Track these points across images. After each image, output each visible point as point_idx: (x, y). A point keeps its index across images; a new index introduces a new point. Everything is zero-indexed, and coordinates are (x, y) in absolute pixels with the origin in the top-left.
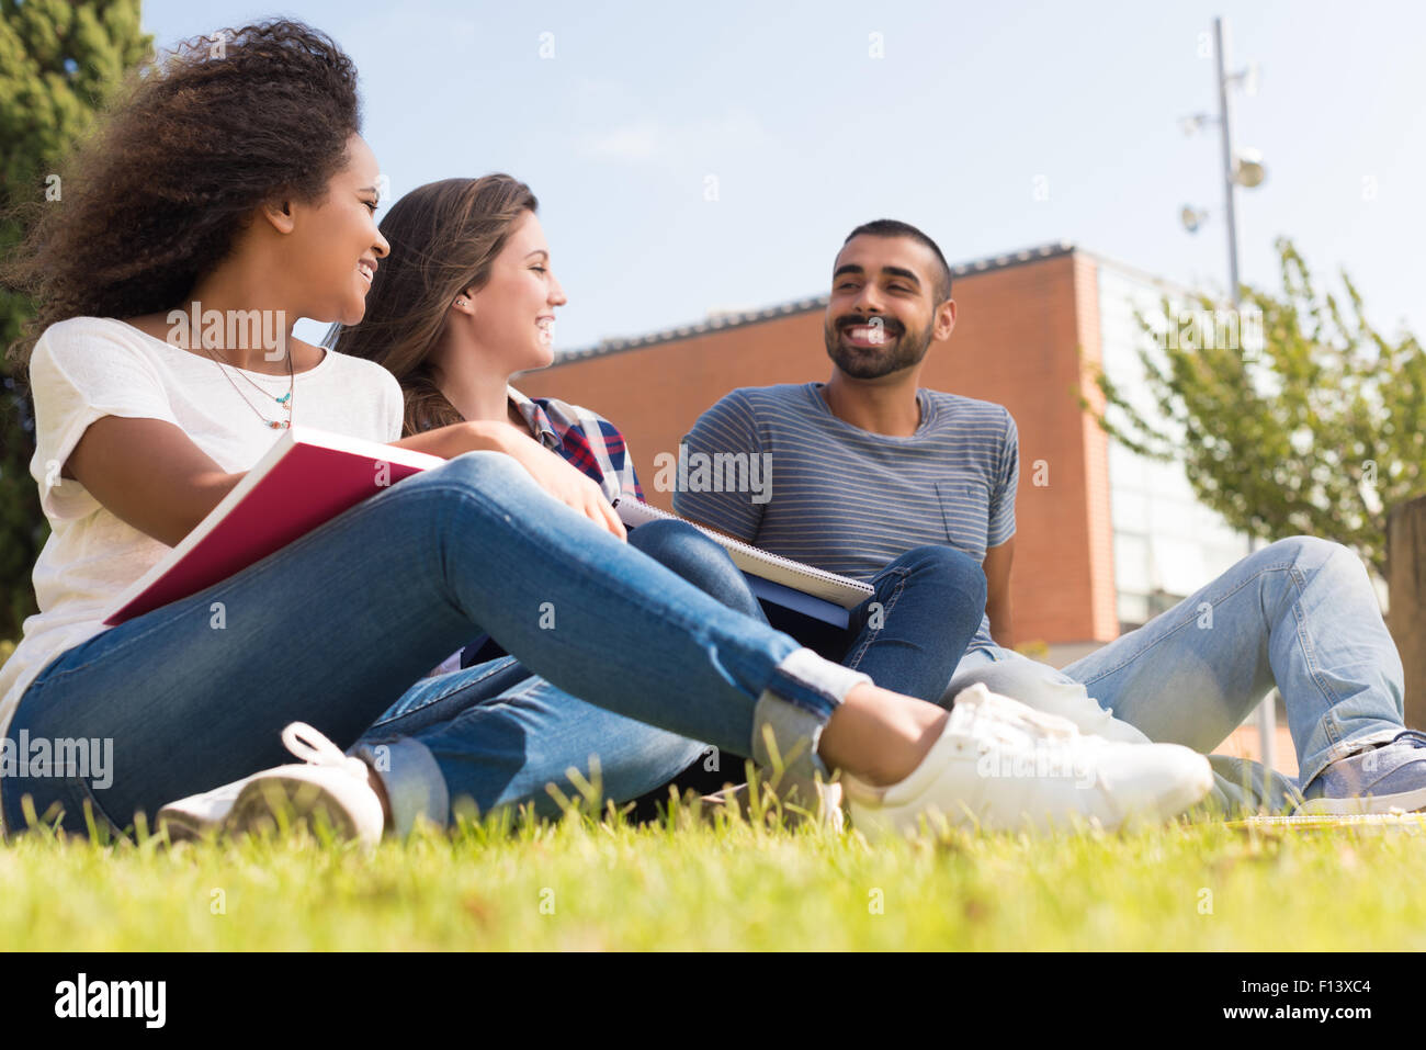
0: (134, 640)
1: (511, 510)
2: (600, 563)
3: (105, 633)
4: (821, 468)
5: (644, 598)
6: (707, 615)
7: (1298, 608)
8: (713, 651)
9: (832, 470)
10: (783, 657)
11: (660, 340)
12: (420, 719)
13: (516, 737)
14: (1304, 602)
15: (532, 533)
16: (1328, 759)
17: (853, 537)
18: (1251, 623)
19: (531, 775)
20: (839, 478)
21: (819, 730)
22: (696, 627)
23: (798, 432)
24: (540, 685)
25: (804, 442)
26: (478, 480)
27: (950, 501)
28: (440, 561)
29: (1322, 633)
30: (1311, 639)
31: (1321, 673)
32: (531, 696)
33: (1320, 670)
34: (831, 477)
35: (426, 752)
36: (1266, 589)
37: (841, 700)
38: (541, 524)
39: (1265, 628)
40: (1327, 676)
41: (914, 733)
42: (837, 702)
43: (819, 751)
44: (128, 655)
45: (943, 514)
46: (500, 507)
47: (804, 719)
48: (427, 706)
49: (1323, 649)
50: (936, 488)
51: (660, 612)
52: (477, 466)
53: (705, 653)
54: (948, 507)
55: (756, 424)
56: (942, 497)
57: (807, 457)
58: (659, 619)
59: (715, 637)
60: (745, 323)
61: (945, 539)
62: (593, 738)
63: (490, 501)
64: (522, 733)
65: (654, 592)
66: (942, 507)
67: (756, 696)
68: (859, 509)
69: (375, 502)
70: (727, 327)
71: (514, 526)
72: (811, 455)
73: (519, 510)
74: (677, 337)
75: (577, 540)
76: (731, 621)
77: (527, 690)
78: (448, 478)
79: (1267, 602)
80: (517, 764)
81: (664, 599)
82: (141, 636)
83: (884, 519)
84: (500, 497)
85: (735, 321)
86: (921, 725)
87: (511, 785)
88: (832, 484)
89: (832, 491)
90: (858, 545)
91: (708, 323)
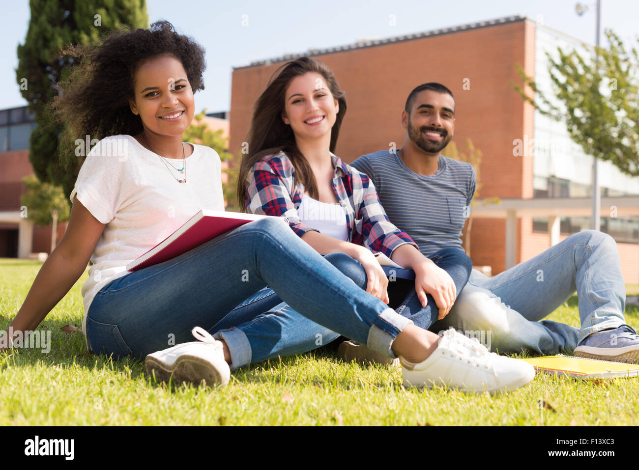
0: (139, 281)
1: (282, 243)
2: (315, 268)
3: (130, 274)
4: (401, 193)
5: (331, 284)
6: (354, 292)
7: (588, 263)
8: (355, 307)
9: (405, 194)
10: (381, 312)
11: (335, 51)
12: (241, 311)
13: (277, 328)
14: (590, 260)
15: (290, 254)
16: (590, 332)
17: (412, 222)
18: (569, 266)
19: (283, 343)
20: (408, 197)
21: (392, 341)
22: (349, 297)
23: (391, 178)
24: (287, 307)
25: (394, 182)
26: (270, 230)
27: (452, 205)
28: (255, 260)
29: (594, 275)
30: (590, 277)
31: (592, 293)
32: (283, 311)
33: (592, 291)
34: (405, 197)
35: (244, 334)
36: (576, 252)
37: (401, 331)
38: (294, 250)
39: (575, 268)
40: (594, 295)
41: (428, 345)
42: (400, 331)
43: (391, 348)
44: (137, 287)
45: (449, 211)
46: (278, 242)
47: (387, 337)
48: (244, 306)
49: (594, 282)
50: (447, 199)
51: (337, 290)
52: (270, 223)
53: (352, 307)
54: (451, 208)
55: (374, 175)
56: (449, 203)
57: (395, 188)
58: (336, 293)
59: (356, 302)
60: (373, 45)
61: (449, 222)
62: (306, 328)
63: (275, 239)
64: (280, 326)
65: (334, 282)
66: (449, 208)
67: (370, 326)
68: (415, 210)
69: (231, 235)
70: (365, 47)
71: (283, 250)
72: (397, 187)
73: (285, 243)
74: (342, 50)
75: (307, 258)
76: (363, 295)
77: (282, 308)
78: (258, 228)
79: (576, 258)
80: (278, 338)
81: (338, 285)
82: (142, 280)
83: (425, 214)
84: (278, 237)
85: (369, 44)
86: (430, 342)
87: (275, 347)
88: (405, 200)
89: (404, 203)
90: (414, 226)
91: (357, 44)
